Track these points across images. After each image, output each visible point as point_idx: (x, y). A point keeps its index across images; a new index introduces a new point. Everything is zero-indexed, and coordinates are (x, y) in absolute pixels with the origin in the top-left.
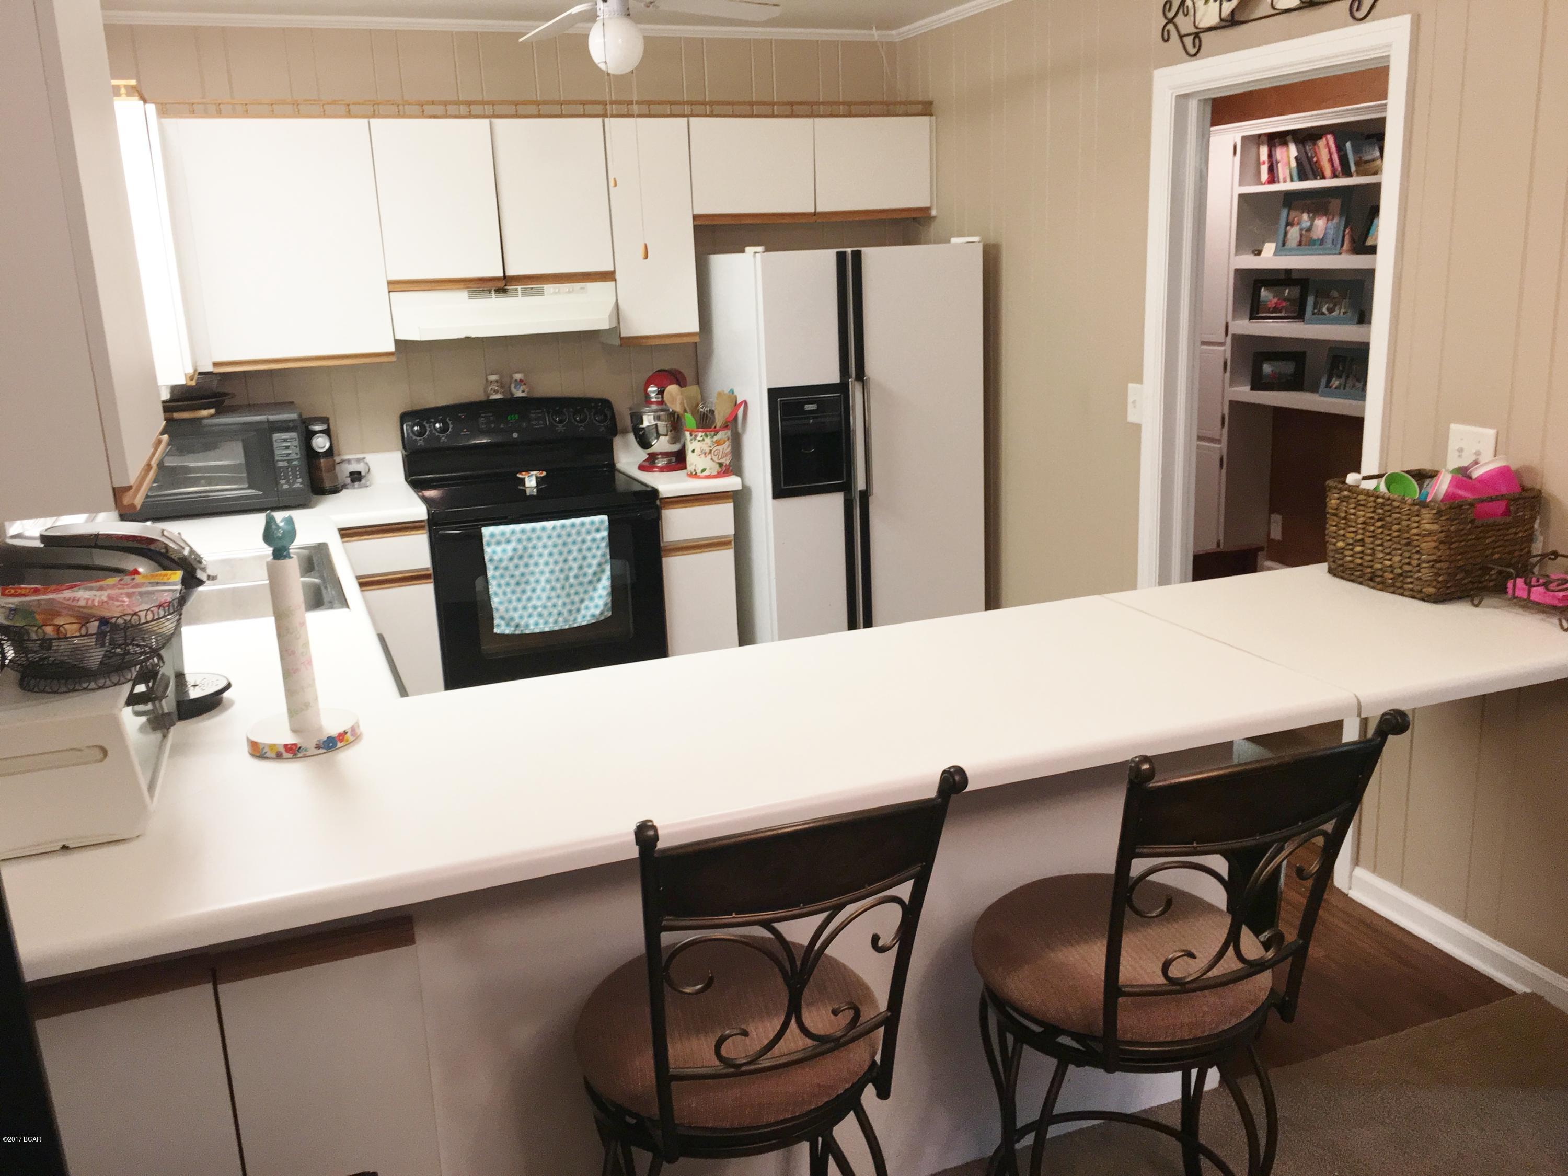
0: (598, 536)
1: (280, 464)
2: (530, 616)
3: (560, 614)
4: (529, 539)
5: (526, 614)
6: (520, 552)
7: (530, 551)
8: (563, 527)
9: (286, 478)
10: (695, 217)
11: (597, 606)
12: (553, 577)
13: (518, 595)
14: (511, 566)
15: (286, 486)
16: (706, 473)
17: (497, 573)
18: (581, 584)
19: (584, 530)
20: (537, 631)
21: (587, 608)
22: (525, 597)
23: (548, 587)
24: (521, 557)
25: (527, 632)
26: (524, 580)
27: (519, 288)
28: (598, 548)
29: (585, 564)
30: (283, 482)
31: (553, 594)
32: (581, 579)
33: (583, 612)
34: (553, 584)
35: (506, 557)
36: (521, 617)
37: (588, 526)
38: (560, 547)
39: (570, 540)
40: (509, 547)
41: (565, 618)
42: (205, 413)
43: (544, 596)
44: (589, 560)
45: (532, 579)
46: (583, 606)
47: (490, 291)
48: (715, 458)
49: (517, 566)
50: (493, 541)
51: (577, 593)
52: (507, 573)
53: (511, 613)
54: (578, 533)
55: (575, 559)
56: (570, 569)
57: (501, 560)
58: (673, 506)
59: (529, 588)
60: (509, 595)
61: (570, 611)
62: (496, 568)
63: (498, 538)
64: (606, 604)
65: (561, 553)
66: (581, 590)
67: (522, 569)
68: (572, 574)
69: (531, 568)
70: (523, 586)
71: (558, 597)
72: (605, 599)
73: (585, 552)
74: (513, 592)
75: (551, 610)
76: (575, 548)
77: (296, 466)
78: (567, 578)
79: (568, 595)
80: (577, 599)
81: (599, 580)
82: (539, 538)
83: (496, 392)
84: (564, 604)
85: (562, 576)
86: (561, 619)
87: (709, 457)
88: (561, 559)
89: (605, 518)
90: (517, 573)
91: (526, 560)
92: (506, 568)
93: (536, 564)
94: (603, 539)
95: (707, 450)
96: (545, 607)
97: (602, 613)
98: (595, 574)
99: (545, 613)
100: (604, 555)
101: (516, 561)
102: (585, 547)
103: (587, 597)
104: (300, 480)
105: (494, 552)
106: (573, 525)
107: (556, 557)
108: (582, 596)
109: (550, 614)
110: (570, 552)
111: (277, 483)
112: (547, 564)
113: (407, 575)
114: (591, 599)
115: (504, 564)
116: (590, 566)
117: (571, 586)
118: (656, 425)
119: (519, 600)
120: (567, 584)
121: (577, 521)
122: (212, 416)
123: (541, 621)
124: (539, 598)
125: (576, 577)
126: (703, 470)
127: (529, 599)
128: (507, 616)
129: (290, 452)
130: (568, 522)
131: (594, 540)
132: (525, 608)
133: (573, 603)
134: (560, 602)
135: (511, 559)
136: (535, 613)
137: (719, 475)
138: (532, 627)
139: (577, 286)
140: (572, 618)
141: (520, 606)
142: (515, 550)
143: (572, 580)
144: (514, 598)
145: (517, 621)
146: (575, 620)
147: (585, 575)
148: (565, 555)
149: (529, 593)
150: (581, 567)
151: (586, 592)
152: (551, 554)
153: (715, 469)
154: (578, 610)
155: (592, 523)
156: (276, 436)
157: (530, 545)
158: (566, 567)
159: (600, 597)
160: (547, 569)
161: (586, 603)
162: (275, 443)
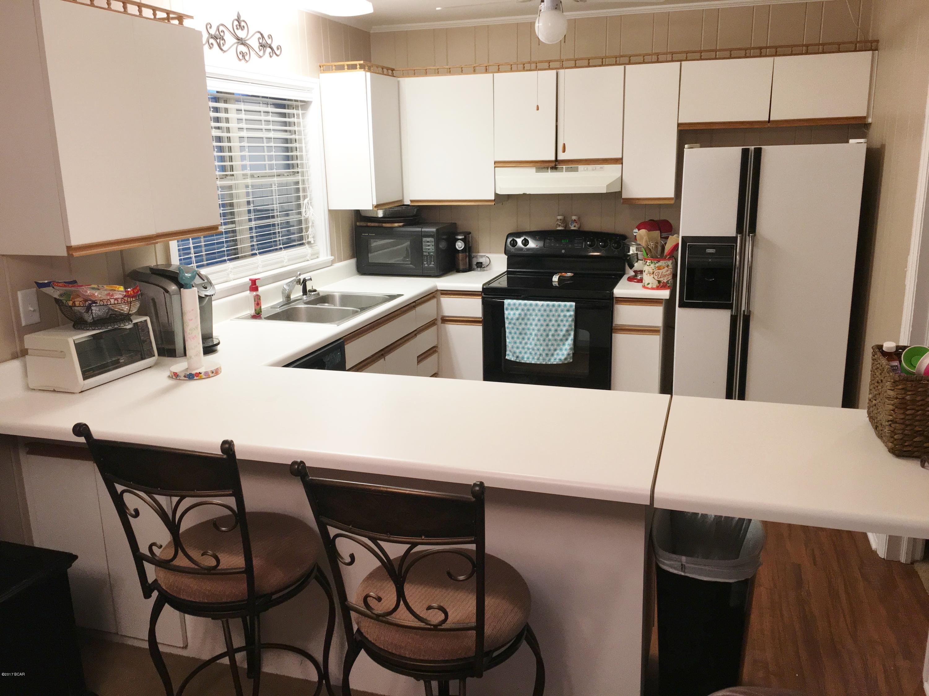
0: (568, 314)
1: (425, 254)
2: (526, 353)
3: (540, 355)
4: (528, 310)
5: (523, 351)
6: (523, 316)
7: (528, 316)
8: (548, 305)
9: (427, 261)
10: (679, 125)
11: (563, 355)
12: (539, 334)
13: (520, 340)
14: (517, 323)
15: (426, 265)
16: (650, 286)
17: (510, 326)
18: (556, 340)
19: (559, 309)
20: (528, 362)
21: (558, 354)
22: (524, 342)
23: (536, 338)
24: (523, 319)
25: (523, 361)
26: (523, 332)
27: (564, 167)
28: (567, 321)
29: (559, 329)
30: (425, 263)
31: (538, 343)
32: (556, 337)
33: (555, 356)
34: (539, 337)
35: (515, 318)
36: (520, 353)
37: (562, 307)
38: (545, 317)
39: (551, 314)
40: (517, 313)
41: (543, 358)
42: (396, 225)
43: (533, 343)
44: (562, 327)
45: (528, 332)
46: (556, 353)
47: (548, 168)
48: (656, 277)
49: (520, 324)
50: (509, 308)
51: (552, 345)
52: (515, 327)
53: (515, 349)
54: (556, 311)
55: (553, 325)
56: (550, 330)
57: (512, 319)
58: (623, 303)
59: (526, 337)
60: (515, 339)
61: (547, 355)
62: (510, 323)
63: (512, 306)
64: (569, 354)
65: (545, 320)
66: (555, 343)
67: (523, 326)
68: (550, 333)
69: (528, 326)
70: (523, 335)
71: (541, 345)
72: (568, 351)
73: (559, 322)
74: (518, 338)
75: (536, 351)
76: (553, 319)
77: (432, 255)
78: (547, 335)
79: (547, 345)
80: (552, 348)
81: (567, 340)
82: (534, 310)
83: (560, 226)
84: (544, 350)
85: (545, 334)
86: (541, 358)
87: (652, 276)
88: (545, 324)
89: (574, 304)
90: (520, 328)
91: (526, 321)
92: (515, 324)
93: (531, 324)
94: (570, 316)
95: (651, 272)
96: (533, 349)
97: (566, 359)
98: (564, 335)
99: (533, 353)
100: (570, 326)
101: (520, 321)
102: (560, 319)
103: (558, 348)
104: (433, 263)
105: (509, 314)
106: (553, 306)
107: (542, 322)
108: (555, 347)
109: (536, 354)
110: (550, 321)
111: (423, 263)
112: (536, 325)
113: (469, 319)
114: (561, 350)
115: (514, 321)
116: (562, 330)
117: (549, 340)
118: (637, 253)
119: (521, 343)
120: (547, 339)
121: (556, 303)
122: (400, 227)
123: (531, 357)
124: (531, 344)
125: (553, 335)
126: (648, 284)
127: (526, 343)
128: (512, 350)
129: (430, 248)
130: (551, 303)
131: (565, 316)
132: (523, 348)
133: (550, 350)
134: (542, 348)
135: (518, 319)
136: (528, 352)
137: (658, 288)
138: (525, 359)
139: (598, 166)
140: (547, 359)
141: (521, 346)
142: (520, 314)
143: (550, 337)
144: (518, 341)
145: (518, 354)
146: (550, 360)
147: (558, 335)
148: (547, 322)
149: (526, 340)
150: (556, 330)
151: (558, 345)
152: (539, 320)
153: (656, 284)
154: (552, 355)
155: (565, 306)
156: (424, 239)
157: (528, 313)
158: (548, 329)
159: (566, 350)
160: (536, 328)
161: (558, 351)
162: (423, 243)
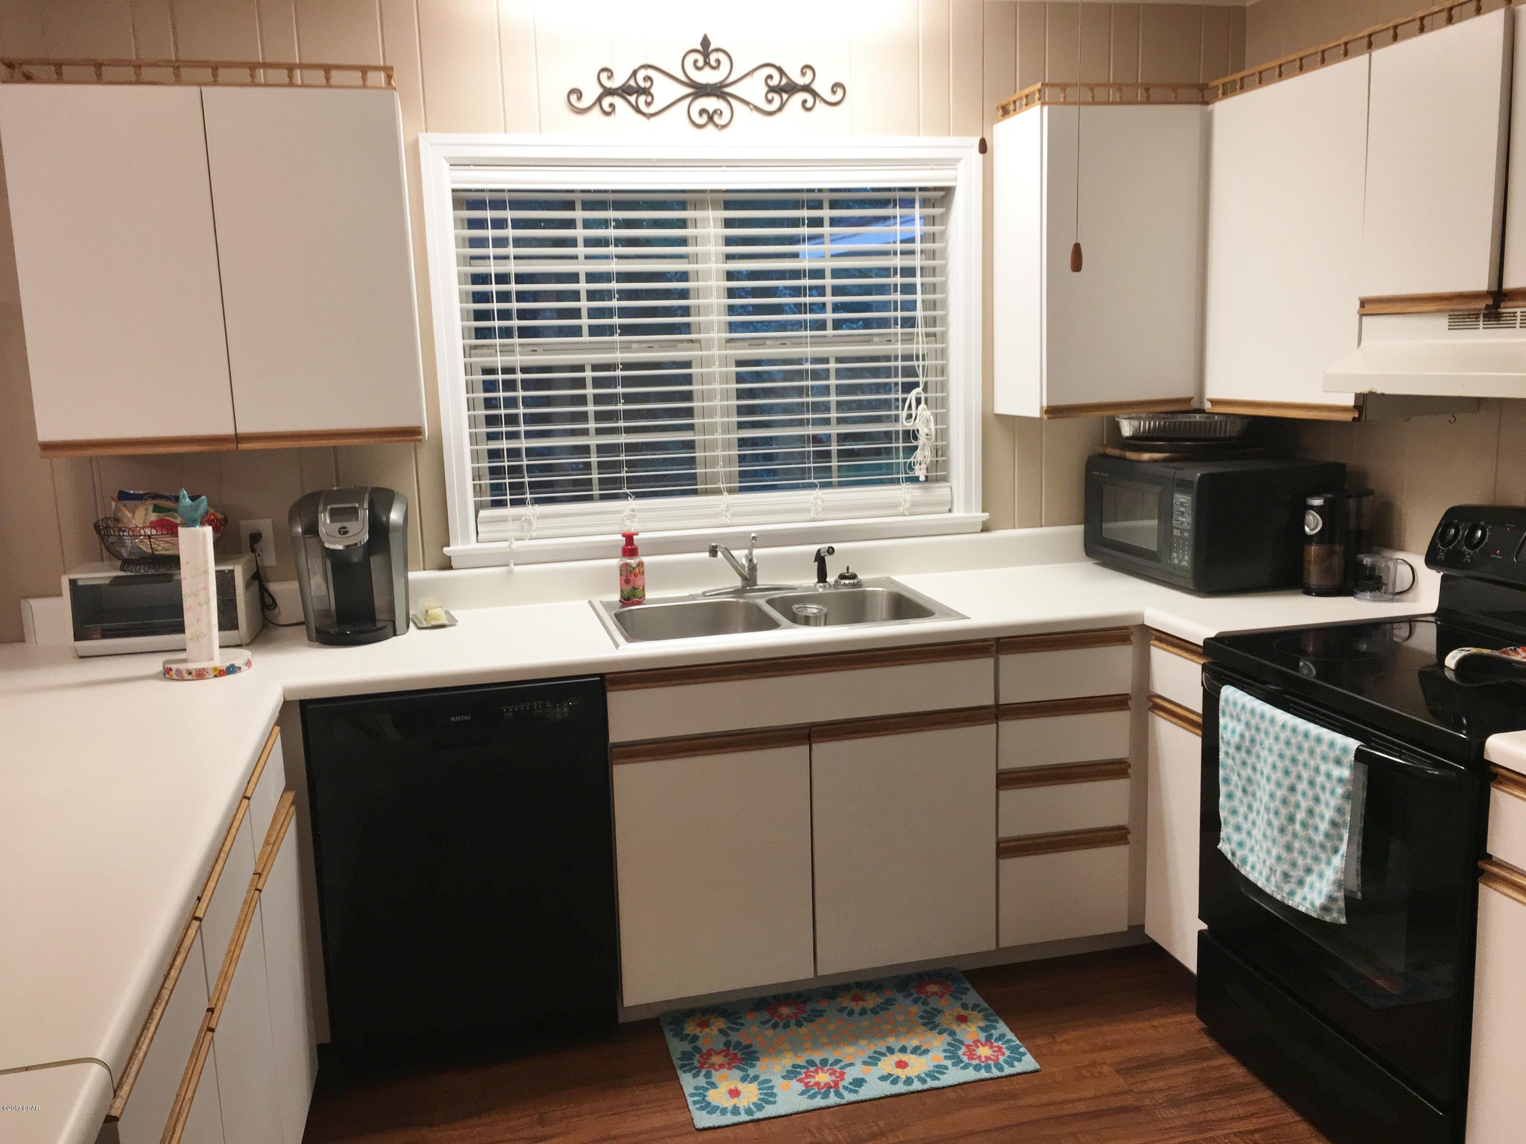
1: (1175, 532)
3: (1273, 869)
4: (1258, 729)
5: (1246, 843)
6: (1248, 743)
9: (1177, 550)
11: (1321, 893)
12: (1273, 805)
14: (1238, 758)
18: (1309, 841)
19: (1319, 749)
20: (1251, 878)
21: (1310, 887)
22: (1250, 817)
23: (1266, 816)
26: (1250, 788)
28: (1334, 792)
29: (1317, 810)
30: (1175, 555)
31: (1269, 831)
32: (1310, 832)
33: (1305, 889)
34: (1271, 815)
35: (1234, 742)
37: (1325, 746)
38: (1287, 762)
39: (1300, 758)
41: (1277, 881)
44: (1322, 807)
46: (1307, 879)
47: (1477, 316)
49: (1244, 763)
50: (1227, 710)
51: (1302, 852)
52: (1235, 768)
54: (1312, 751)
55: (1304, 794)
56: (1297, 806)
59: (1255, 806)
60: (1235, 802)
61: (1287, 876)
63: (1231, 708)
64: (1335, 898)
65: (1287, 772)
66: (1309, 851)
67: (1249, 771)
68: (1298, 816)
70: (1249, 798)
73: (1317, 790)
74: (1241, 801)
76: (1306, 775)
77: (1186, 539)
78: (1291, 819)
79: (1289, 848)
80: (1300, 861)
81: (1333, 851)
86: (1274, 879)
88: (1286, 783)
89: (1352, 744)
90: (1244, 774)
92: (1234, 760)
93: (1262, 773)
94: (1342, 780)
97: (1326, 909)
98: (1328, 835)
100: (1341, 810)
101: (1243, 754)
102: (1318, 780)
103: (1314, 868)
104: (1187, 558)
105: (1226, 727)
107: (1280, 774)
108: (1308, 860)
110: (1299, 777)
111: (1171, 556)
114: (1319, 875)
115: (1232, 751)
116: (1322, 817)
117: (1295, 836)
120: (1290, 829)
121: (1314, 729)
125: (1303, 824)
127: (1254, 823)
129: (1184, 519)
130: (1301, 724)
131: (1331, 776)
133: (1294, 865)
135: (1239, 748)
136: (1256, 849)
138: (1248, 869)
141: (1245, 826)
142: (1242, 737)
143: (1297, 826)
147: (1316, 828)
148: (1292, 779)
150: (1311, 812)
151: (1314, 859)
152: (1274, 766)
154: (1300, 883)
155: (1332, 743)
156: (1176, 497)
157: (1258, 738)
158: (1292, 800)
159: (1329, 880)
160: (1268, 788)
161: (1312, 877)
162: (1174, 506)
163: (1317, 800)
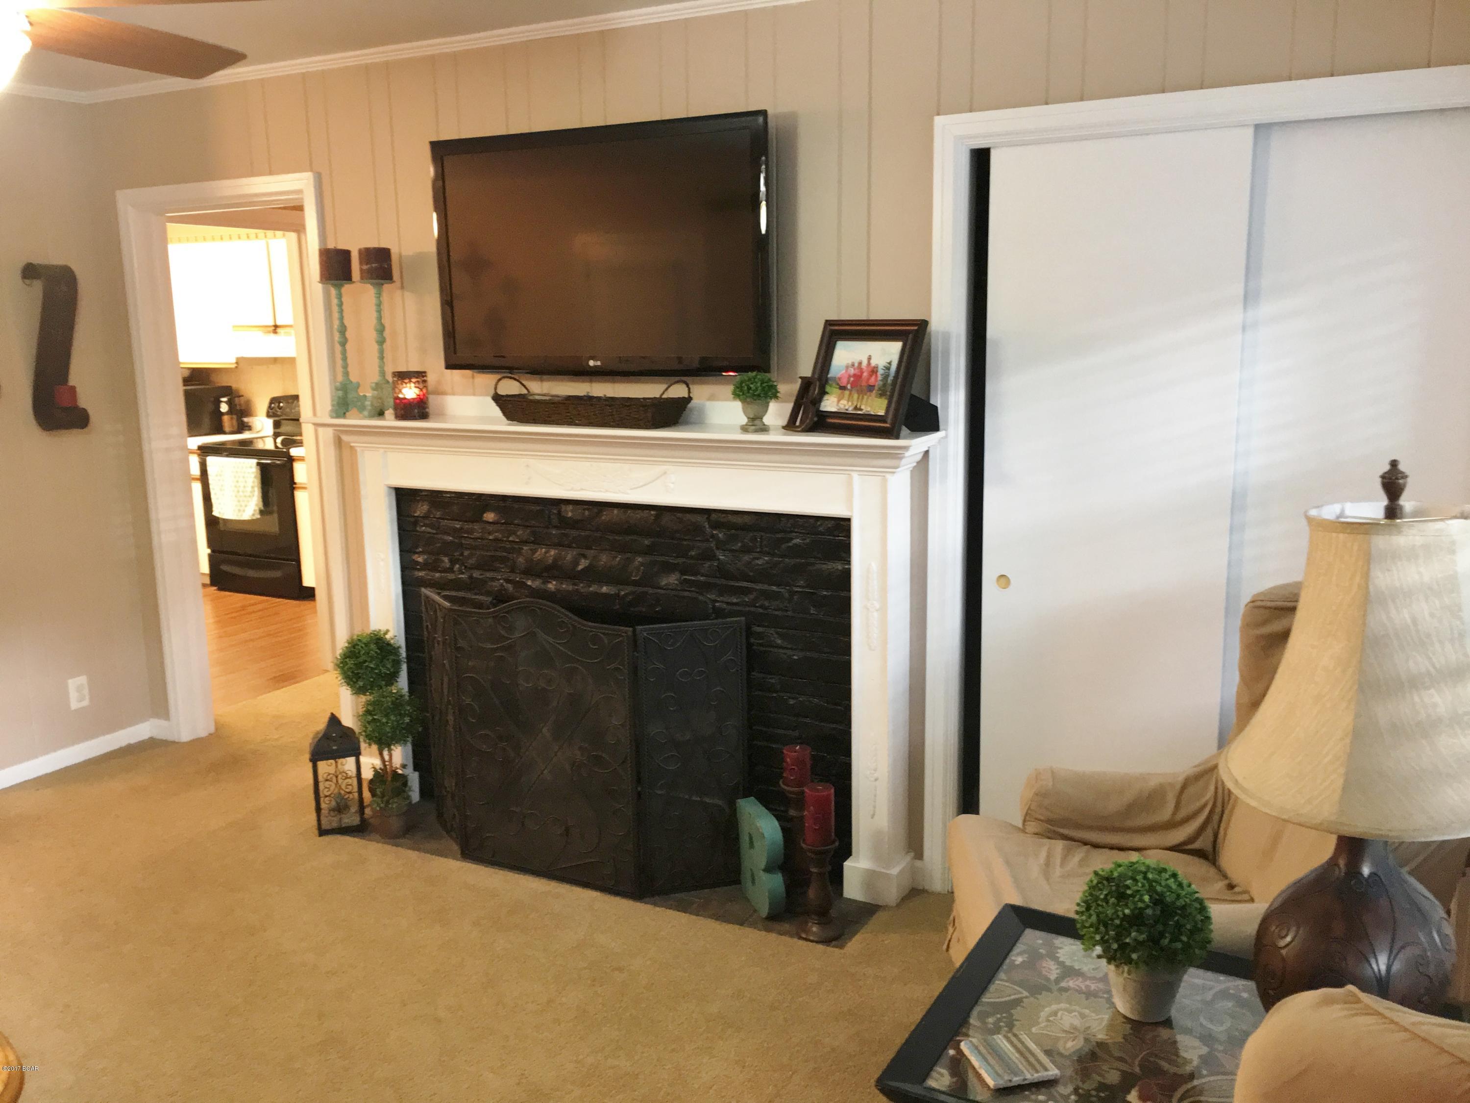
18: (245, 496)
28: (251, 477)
66: (245, 500)
79: (239, 501)
94: (253, 473)
151: (248, 501)
163: (246, 482)
